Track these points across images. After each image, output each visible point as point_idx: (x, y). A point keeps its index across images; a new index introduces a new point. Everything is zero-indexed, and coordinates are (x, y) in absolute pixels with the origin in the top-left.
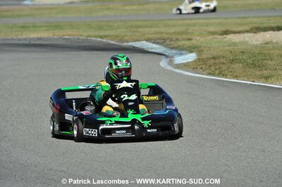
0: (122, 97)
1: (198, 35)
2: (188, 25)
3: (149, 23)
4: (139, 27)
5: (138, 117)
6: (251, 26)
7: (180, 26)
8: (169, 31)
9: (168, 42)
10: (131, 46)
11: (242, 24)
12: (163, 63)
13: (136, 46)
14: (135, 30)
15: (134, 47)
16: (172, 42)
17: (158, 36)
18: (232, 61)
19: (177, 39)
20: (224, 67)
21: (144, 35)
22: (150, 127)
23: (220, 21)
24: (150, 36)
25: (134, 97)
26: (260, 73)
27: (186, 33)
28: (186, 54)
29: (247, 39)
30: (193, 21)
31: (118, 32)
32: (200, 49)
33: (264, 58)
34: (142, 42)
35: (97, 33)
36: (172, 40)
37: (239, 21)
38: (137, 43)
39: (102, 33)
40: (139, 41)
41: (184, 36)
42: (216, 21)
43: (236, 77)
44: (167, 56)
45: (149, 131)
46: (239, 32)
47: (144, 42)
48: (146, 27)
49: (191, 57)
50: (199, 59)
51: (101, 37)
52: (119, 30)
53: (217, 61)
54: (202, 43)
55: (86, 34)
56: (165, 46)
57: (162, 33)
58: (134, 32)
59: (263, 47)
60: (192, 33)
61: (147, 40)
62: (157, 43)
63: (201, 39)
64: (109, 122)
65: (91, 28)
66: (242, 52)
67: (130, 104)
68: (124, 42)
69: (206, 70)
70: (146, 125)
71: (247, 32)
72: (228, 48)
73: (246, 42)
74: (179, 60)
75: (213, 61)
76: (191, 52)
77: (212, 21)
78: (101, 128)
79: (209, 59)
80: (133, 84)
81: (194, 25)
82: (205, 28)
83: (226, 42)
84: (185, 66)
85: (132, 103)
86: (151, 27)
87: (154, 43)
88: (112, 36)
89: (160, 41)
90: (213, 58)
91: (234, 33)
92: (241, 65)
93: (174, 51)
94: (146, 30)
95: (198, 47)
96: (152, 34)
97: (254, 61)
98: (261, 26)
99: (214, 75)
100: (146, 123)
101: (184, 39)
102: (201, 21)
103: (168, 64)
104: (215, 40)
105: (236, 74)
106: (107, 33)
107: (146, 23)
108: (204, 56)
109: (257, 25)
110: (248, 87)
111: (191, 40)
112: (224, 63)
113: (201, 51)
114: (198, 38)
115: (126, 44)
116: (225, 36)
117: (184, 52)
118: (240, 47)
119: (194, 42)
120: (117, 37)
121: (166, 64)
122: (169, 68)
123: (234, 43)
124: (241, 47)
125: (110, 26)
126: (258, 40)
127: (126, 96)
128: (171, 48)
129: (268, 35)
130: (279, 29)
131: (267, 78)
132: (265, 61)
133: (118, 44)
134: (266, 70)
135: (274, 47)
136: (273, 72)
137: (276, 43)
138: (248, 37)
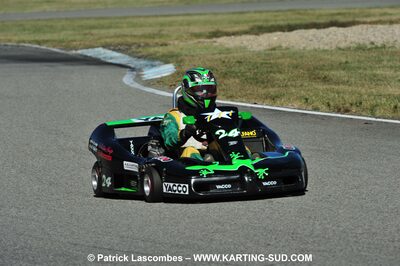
0: (217, 133)
1: (177, 39)
2: (162, 25)
3: (107, 21)
4: (92, 27)
5: (248, 163)
6: (251, 24)
7: (151, 25)
8: (136, 33)
9: (134, 48)
10: (81, 55)
11: (238, 23)
12: (128, 79)
13: (89, 55)
14: (87, 31)
15: (86, 56)
16: (140, 49)
17: (119, 40)
18: (225, 75)
19: (147, 45)
21: (99, 39)
22: (267, 179)
23: (207, 17)
24: (108, 40)
25: (234, 133)
26: (262, 91)
27: (159, 35)
28: (160, 65)
29: (245, 43)
30: (168, 19)
31: (62, 35)
32: (179, 59)
33: (269, 70)
34: (96, 49)
35: (32, 37)
36: (139, 46)
37: (234, 17)
38: (90, 50)
39: (40, 37)
40: (93, 47)
41: (157, 40)
42: (202, 18)
43: (231, 98)
44: (133, 69)
45: (265, 184)
46: (234, 34)
47: (101, 49)
48: (103, 27)
49: (167, 70)
50: (178, 73)
51: (39, 43)
52: (65, 32)
54: (182, 49)
55: (16, 38)
56: (130, 55)
57: (127, 36)
58: (85, 34)
59: (268, 55)
60: (167, 35)
61: (104, 47)
62: (119, 51)
63: (182, 44)
64: (205, 173)
65: (24, 30)
66: (239, 62)
67: (232, 143)
68: (72, 49)
70: (261, 176)
71: (246, 33)
72: (217, 56)
73: (245, 48)
74: (150, 74)
76: (167, 62)
78: (193, 181)
80: (231, 113)
81: (170, 24)
82: (186, 27)
83: (215, 48)
84: (159, 83)
85: (235, 143)
86: (109, 27)
87: (114, 50)
89: (122, 48)
91: (228, 34)
92: (237, 81)
93: (142, 62)
94: (103, 32)
95: (177, 56)
96: (111, 37)
97: (255, 74)
98: (265, 24)
100: (261, 172)
101: (157, 43)
102: (181, 18)
103: (134, 80)
104: (200, 45)
105: (230, 93)
106: (48, 36)
107: (102, 22)
108: (185, 68)
111: (166, 45)
113: (181, 61)
114: (176, 42)
115: (74, 52)
116: (214, 39)
117: (157, 63)
118: (235, 55)
119: (170, 48)
120: (61, 41)
121: (132, 80)
122: (136, 85)
123: (228, 49)
124: (238, 55)
125: (51, 27)
126: (261, 45)
127: (223, 131)
128: (139, 58)
129: (275, 38)
130: (291, 28)
131: (274, 99)
132: (272, 75)
133: (63, 52)
134: (273, 86)
135: (283, 54)
136: (283, 90)
137: (287, 49)
138: (248, 41)
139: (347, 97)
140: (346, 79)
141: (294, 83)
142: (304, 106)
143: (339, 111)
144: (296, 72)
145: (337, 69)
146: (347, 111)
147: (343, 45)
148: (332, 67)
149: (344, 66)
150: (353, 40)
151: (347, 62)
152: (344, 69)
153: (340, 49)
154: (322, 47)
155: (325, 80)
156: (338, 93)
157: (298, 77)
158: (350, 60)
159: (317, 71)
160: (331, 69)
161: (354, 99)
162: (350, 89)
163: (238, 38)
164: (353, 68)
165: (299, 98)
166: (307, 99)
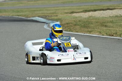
2: (56, 10)
3: (39, 9)
4: (35, 11)
6: (83, 9)
7: (52, 10)
8: (48, 12)
9: (47, 17)
10: (31, 19)
11: (79, 9)
12: (46, 26)
14: (33, 12)
15: (33, 20)
16: (49, 17)
17: (43, 15)
18: (75, 25)
19: (51, 16)
20: (72, 28)
21: (37, 14)
23: (70, 7)
24: (40, 15)
26: (87, 30)
27: (55, 13)
29: (82, 15)
30: (58, 8)
33: (89, 23)
35: (17, 14)
36: (49, 16)
37: (78, 7)
38: (34, 18)
39: (19, 14)
40: (35, 17)
42: (68, 8)
43: (77, 32)
44: (47, 23)
46: (78, 12)
47: (37, 18)
48: (38, 11)
50: (61, 24)
51: (18, 16)
52: (26, 12)
53: (68, 25)
54: (62, 17)
55: (12, 14)
56: (47, 19)
57: (45, 13)
58: (33, 13)
59: (88, 19)
60: (58, 13)
61: (38, 17)
62: (43, 18)
63: (62, 16)
65: (14, 12)
66: (79, 21)
68: (29, 17)
69: (64, 29)
71: (82, 12)
72: (73, 19)
73: (81, 17)
75: (67, 25)
76: (57, 21)
77: (66, 8)
79: (65, 24)
81: (59, 10)
82: (63, 11)
83: (72, 17)
86: (40, 11)
87: (41, 18)
88: (23, 15)
89: (44, 17)
90: (67, 24)
91: (76, 12)
92: (79, 27)
94: (38, 12)
95: (61, 19)
97: (84, 24)
98: (87, 9)
99: (67, 31)
101: (54, 16)
102: (62, 8)
104: (67, 16)
105: (77, 30)
106: (21, 14)
107: (38, 9)
108: (63, 23)
109: (85, 9)
110: (82, 36)
111: (57, 16)
112: (72, 26)
113: (62, 21)
114: (60, 15)
115: (29, 18)
116: (72, 14)
117: (54, 21)
118: (78, 19)
119: (58, 17)
120: (25, 15)
121: (47, 27)
122: (48, 28)
123: (76, 17)
125: (22, 11)
126: (86, 16)
128: (49, 20)
129: (91, 14)
130: (95, 10)
131: (90, 32)
132: (89, 25)
133: (26, 18)
134: (90, 28)
135: (93, 18)
136: (93, 29)
137: (94, 17)
138: (82, 14)
139: (112, 31)
140: (112, 26)
141: (96, 27)
142: (99, 34)
143: (110, 36)
144: (97, 24)
145: (109, 23)
146: (112, 36)
147: (111, 16)
148: (108, 22)
149: (112, 22)
150: (114, 14)
151: (112, 21)
152: (111, 23)
153: (110, 17)
154: (105, 16)
155: (106, 26)
156: (110, 30)
157: (97, 25)
158: (113, 20)
159: (103, 24)
160: (108, 23)
161: (114, 32)
162: (113, 29)
163: (79, 14)
164: (114, 23)
165: (98, 32)
166: (100, 32)
